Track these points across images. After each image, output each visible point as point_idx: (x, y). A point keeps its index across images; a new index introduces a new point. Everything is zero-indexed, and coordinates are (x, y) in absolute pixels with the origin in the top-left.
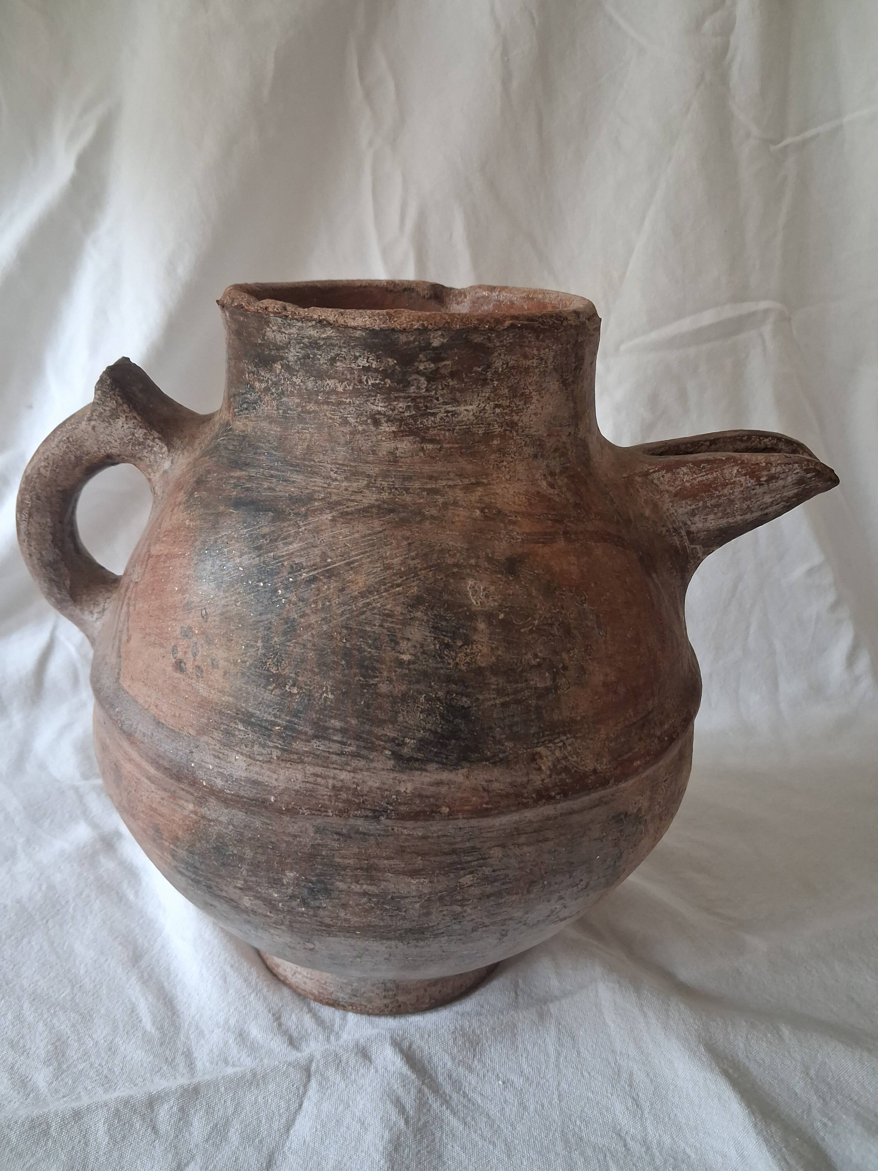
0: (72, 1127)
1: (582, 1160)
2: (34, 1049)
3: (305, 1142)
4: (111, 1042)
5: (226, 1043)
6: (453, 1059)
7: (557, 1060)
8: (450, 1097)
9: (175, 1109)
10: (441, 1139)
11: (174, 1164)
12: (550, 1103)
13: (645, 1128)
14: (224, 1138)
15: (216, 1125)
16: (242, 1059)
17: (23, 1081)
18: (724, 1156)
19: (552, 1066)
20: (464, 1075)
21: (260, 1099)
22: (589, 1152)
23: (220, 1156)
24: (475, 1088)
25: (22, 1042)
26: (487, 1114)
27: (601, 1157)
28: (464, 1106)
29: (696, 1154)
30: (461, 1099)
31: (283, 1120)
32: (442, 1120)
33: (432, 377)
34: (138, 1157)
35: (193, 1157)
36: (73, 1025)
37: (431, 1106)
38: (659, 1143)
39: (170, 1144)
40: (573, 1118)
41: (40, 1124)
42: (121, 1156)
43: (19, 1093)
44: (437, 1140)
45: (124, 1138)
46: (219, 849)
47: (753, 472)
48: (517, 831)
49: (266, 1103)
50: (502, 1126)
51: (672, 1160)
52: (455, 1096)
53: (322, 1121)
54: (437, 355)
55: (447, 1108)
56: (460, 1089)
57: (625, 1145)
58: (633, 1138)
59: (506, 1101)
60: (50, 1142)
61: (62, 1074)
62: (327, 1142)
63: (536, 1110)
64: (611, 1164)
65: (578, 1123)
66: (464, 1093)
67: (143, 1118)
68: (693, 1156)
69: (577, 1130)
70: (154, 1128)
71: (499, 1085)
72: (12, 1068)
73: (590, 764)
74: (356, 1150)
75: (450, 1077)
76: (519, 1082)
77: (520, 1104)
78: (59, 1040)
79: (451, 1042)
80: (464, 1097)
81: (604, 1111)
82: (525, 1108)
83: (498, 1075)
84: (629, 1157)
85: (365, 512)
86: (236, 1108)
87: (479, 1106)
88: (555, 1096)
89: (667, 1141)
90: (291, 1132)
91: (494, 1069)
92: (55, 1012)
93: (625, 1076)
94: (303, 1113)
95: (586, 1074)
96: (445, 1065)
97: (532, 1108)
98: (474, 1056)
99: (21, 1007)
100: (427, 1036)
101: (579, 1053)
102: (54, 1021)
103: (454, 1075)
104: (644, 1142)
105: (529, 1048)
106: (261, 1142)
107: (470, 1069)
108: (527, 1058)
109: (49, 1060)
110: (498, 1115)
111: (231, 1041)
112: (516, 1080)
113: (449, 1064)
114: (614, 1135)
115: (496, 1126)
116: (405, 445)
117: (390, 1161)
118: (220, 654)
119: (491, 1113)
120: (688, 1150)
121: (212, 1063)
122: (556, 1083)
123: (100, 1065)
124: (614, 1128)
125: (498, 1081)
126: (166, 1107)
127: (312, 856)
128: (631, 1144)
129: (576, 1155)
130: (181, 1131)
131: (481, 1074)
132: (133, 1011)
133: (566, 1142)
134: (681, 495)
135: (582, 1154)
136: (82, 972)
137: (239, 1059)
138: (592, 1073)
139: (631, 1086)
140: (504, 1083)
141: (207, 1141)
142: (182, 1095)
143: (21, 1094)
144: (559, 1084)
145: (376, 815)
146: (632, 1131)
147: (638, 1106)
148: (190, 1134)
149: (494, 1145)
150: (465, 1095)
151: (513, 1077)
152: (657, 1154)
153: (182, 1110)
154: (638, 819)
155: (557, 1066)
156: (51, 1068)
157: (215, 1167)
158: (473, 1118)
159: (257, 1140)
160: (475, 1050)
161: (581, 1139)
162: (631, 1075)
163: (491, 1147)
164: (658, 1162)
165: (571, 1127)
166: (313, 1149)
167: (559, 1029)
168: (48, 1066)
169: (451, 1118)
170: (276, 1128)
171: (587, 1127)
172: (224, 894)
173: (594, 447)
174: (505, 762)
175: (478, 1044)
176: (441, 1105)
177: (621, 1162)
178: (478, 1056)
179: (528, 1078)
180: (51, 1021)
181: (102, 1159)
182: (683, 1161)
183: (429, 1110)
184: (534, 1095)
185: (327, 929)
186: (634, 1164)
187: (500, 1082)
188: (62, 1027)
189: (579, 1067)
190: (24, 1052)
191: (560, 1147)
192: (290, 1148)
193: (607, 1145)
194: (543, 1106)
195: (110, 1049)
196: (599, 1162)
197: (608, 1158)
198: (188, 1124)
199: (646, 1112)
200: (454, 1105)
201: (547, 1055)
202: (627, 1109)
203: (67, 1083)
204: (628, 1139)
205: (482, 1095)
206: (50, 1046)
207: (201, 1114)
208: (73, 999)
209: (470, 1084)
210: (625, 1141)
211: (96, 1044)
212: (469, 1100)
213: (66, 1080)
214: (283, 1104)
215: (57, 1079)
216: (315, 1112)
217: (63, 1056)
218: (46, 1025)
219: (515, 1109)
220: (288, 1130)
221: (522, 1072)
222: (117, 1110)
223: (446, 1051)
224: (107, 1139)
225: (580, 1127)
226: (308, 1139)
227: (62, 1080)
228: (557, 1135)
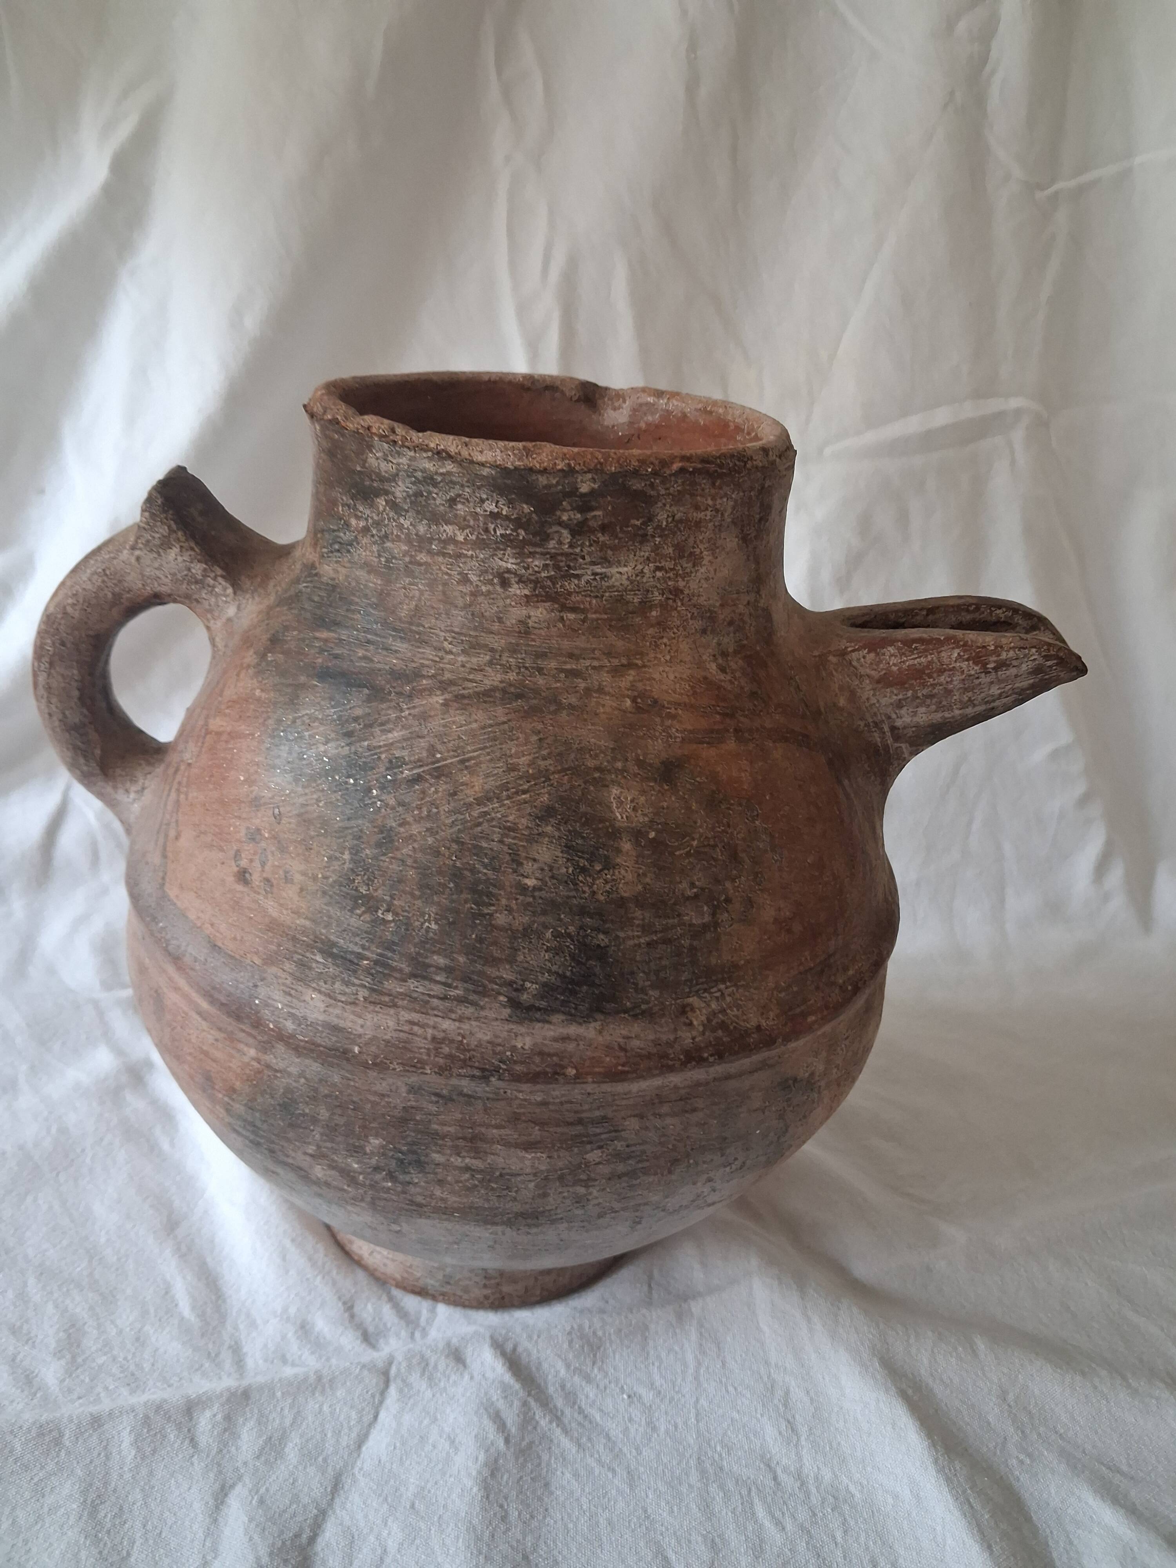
0: (91, 1436)
1: (721, 1494)
2: (40, 1337)
3: (380, 1461)
4: (140, 1331)
5: (284, 1337)
6: (568, 1366)
7: (697, 1371)
8: (562, 1413)
9: (219, 1417)
10: (548, 1464)
11: (217, 1486)
12: (685, 1423)
13: (800, 1458)
14: (280, 1454)
15: (270, 1438)
16: (303, 1358)
17: (27, 1376)
18: (896, 1497)
19: (690, 1378)
20: (581, 1386)
21: (325, 1408)
22: (730, 1485)
23: (274, 1477)
24: (594, 1402)
25: (25, 1327)
26: (607, 1435)
27: (744, 1492)
28: (579, 1424)
29: (861, 1492)
30: (576, 1415)
31: (354, 1435)
32: (551, 1441)
33: (578, 530)
34: (172, 1475)
35: (240, 1478)
36: (91, 1308)
37: (537, 1422)
38: (816, 1478)
39: (212, 1460)
40: (712, 1443)
41: (50, 1431)
42: (151, 1473)
43: (22, 1391)
44: (543, 1465)
45: (154, 1451)
46: (287, 1106)
47: (979, 657)
48: (659, 1098)
49: (332, 1413)
50: (625, 1450)
51: (831, 1499)
52: (568, 1411)
53: (402, 1437)
54: (585, 504)
55: (558, 1426)
56: (574, 1403)
57: (775, 1478)
58: (785, 1470)
59: (630, 1420)
60: (63, 1453)
61: (77, 1369)
62: (408, 1462)
63: (667, 1432)
64: (756, 1500)
65: (719, 1448)
66: (580, 1408)
67: (179, 1427)
68: (858, 1495)
69: (716, 1457)
70: (192, 1440)
71: (623, 1399)
72: (13, 1360)
73: (753, 1019)
74: (444, 1474)
75: (563, 1387)
76: (648, 1396)
77: (649, 1423)
78: (73, 1326)
79: (566, 1346)
80: (579, 1413)
81: (751, 1436)
82: (654, 1429)
83: (622, 1387)
84: (779, 1494)
85: (486, 696)
86: (295, 1419)
87: (597, 1425)
88: (692, 1415)
89: (827, 1475)
90: (364, 1449)
91: (617, 1381)
92: (68, 1290)
93: (779, 1393)
94: (378, 1426)
95: (731, 1389)
96: (557, 1372)
97: (662, 1429)
98: (594, 1363)
99: (25, 1285)
100: (535, 1337)
101: (724, 1364)
102: (67, 1302)
103: (568, 1385)
104: (799, 1475)
105: (663, 1355)
106: (325, 1460)
107: (588, 1379)
108: (659, 1368)
109: (60, 1351)
110: (621, 1436)
111: (290, 1335)
112: (644, 1394)
113: (563, 1372)
114: (762, 1466)
115: (617, 1450)
116: (539, 613)
117: (485, 1489)
118: (296, 866)
119: (612, 1433)
120: (852, 1488)
121: (266, 1361)
122: (694, 1399)
123: (125, 1359)
124: (763, 1456)
125: (623, 1394)
126: (208, 1414)
127: (404, 1120)
128: (782, 1476)
129: (713, 1488)
130: (226, 1445)
131: (602, 1386)
132: (167, 1293)
133: (703, 1472)
134: (885, 681)
135: (722, 1487)
136: (103, 1240)
137: (300, 1357)
138: (739, 1389)
139: (785, 1405)
140: (629, 1397)
141: (258, 1457)
142: (228, 1400)
143: (26, 1393)
144: (697, 1401)
145: (485, 1075)
146: (785, 1461)
147: (793, 1430)
148: (237, 1450)
149: (614, 1471)
150: (581, 1411)
151: (642, 1391)
152: (814, 1490)
153: (228, 1418)
154: (810, 1085)
155: (696, 1378)
156: (63, 1362)
157: (267, 1490)
158: (590, 1439)
159: (320, 1459)
160: (595, 1356)
161: (721, 1469)
162: (787, 1393)
163: (610, 1475)
164: (813, 1499)
165: (710, 1454)
166: (390, 1471)
167: (701, 1334)
168: (59, 1359)
169: (562, 1438)
170: (344, 1444)
171: (729, 1454)
172: (290, 1161)
173: (779, 616)
174: (648, 1015)
175: (599, 1348)
176: (551, 1422)
177: (769, 1499)
178: (599, 1363)
179: (660, 1392)
180: (63, 1302)
181: (128, 1476)
182: (845, 1501)
183: (535, 1428)
184: (666, 1414)
185: (417, 1209)
186: (784, 1503)
187: (625, 1396)
188: (78, 1310)
189: (724, 1380)
190: (28, 1340)
191: (694, 1477)
192: (361, 1469)
193: (752, 1477)
194: (676, 1427)
195: (138, 1339)
196: (742, 1497)
197: (753, 1494)
198: (236, 1436)
199: (803, 1438)
200: (566, 1421)
201: (685, 1365)
202: (780, 1433)
203: (83, 1381)
204: (779, 1471)
205: (601, 1410)
206: (61, 1334)
207: (251, 1423)
208: (91, 1275)
209: (587, 1397)
210: (775, 1473)
211: (120, 1332)
212: (586, 1417)
213: (82, 1377)
214: (354, 1415)
215: (70, 1376)
216: (394, 1425)
217: (78, 1346)
218: (56, 1307)
219: (641, 1430)
220: (359, 1447)
221: (652, 1385)
222: (147, 1417)
223: (559, 1356)
224: (133, 1452)
225: (720, 1455)
226: (384, 1459)
227: (78, 1377)
228: (692, 1463)
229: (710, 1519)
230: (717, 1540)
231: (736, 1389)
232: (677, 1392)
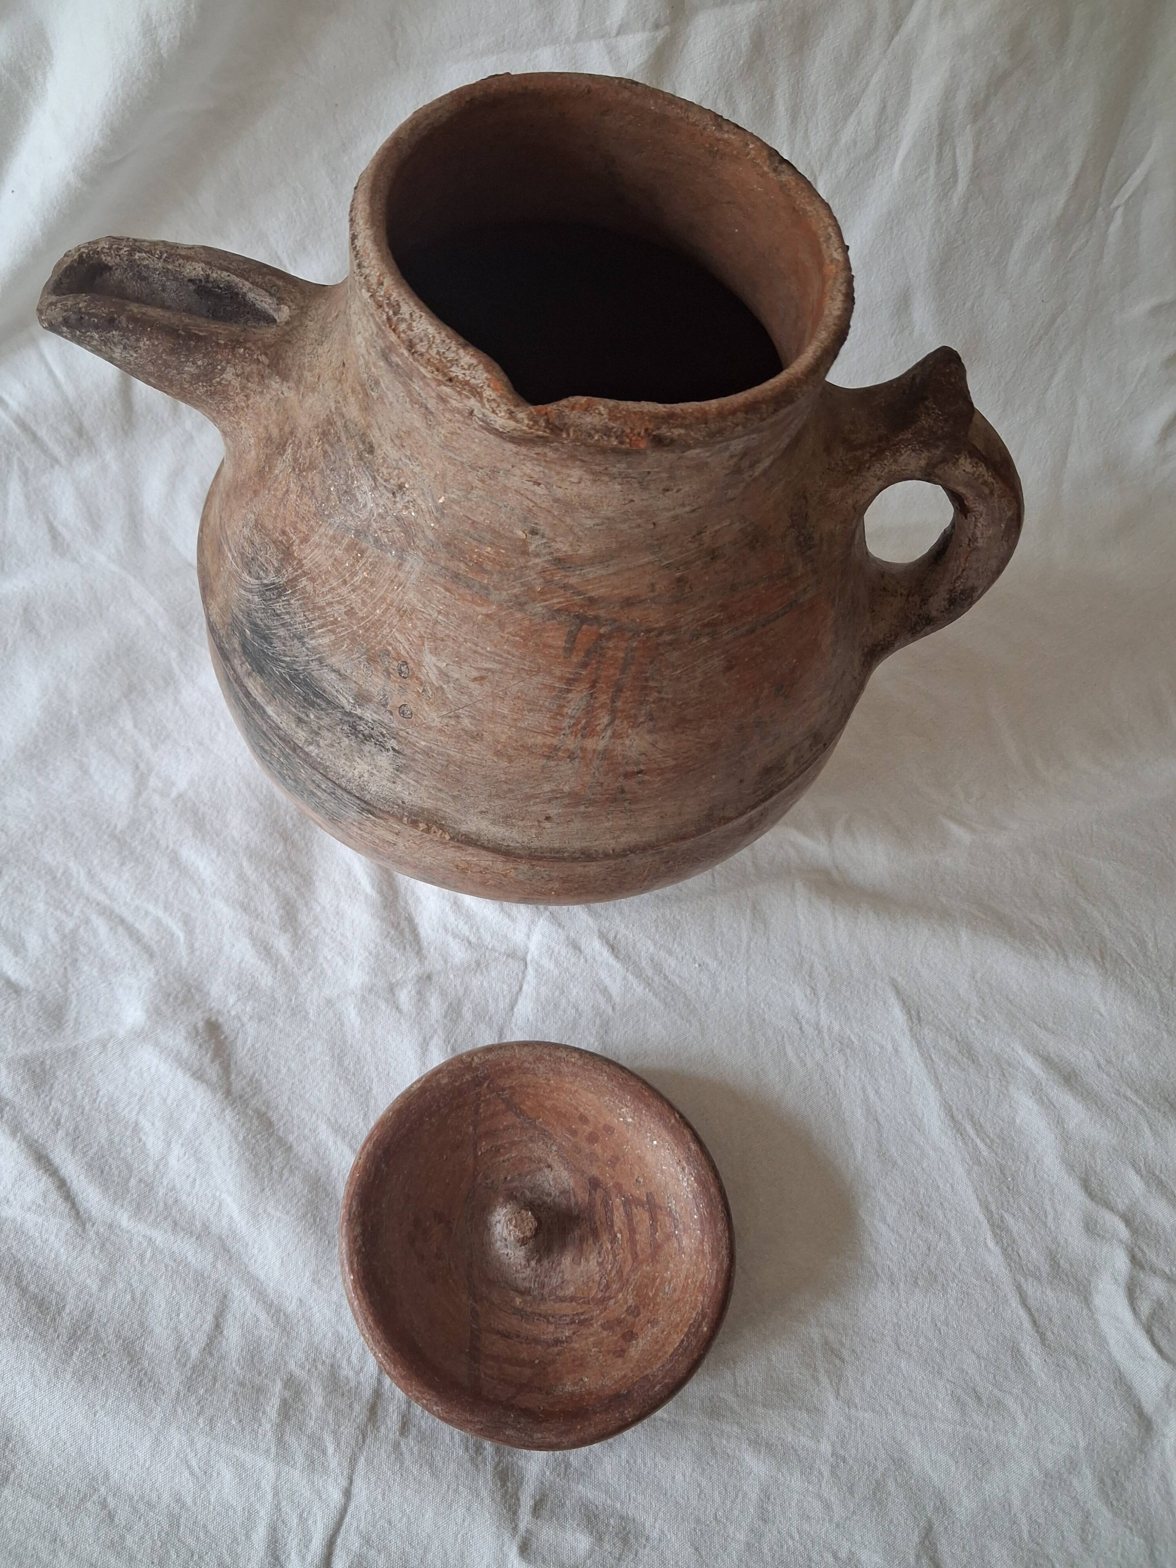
2: (266, 913)
3: (529, 1020)
4: (337, 907)
5: (443, 911)
6: (655, 945)
7: (749, 946)
8: (653, 981)
9: (413, 992)
10: (645, 1020)
11: (420, 1039)
12: (739, 986)
13: (819, 1015)
14: (459, 1014)
15: (451, 1004)
16: (460, 927)
17: (265, 948)
18: (882, 1047)
19: (743, 951)
20: (665, 958)
21: (485, 984)
22: (770, 1033)
23: (458, 1031)
24: (675, 970)
25: (252, 904)
26: (685, 995)
27: (780, 1039)
28: (665, 987)
29: (859, 1040)
30: (662, 981)
31: (507, 1001)
32: (646, 1002)
34: (388, 1033)
35: (435, 1031)
36: (297, 889)
37: (635, 990)
38: (829, 1029)
39: (414, 1021)
40: (758, 1001)
41: (300, 1012)
42: (374, 1033)
44: (642, 1021)
45: (373, 1018)
49: (490, 987)
50: (697, 1006)
51: (839, 1044)
52: (656, 978)
53: (542, 1003)
55: (650, 991)
56: (661, 972)
57: (801, 1028)
58: (807, 1022)
59: (701, 983)
62: (548, 1022)
63: (726, 992)
65: (762, 1005)
66: (664, 975)
67: (387, 1001)
68: (856, 1042)
69: (761, 1011)
70: (397, 1008)
71: (695, 967)
76: (713, 965)
77: (714, 986)
78: (288, 903)
79: (653, 930)
81: (785, 996)
82: (718, 990)
83: (695, 957)
84: (803, 1039)
86: (465, 991)
87: (678, 987)
88: (744, 980)
89: (836, 1027)
90: (515, 1010)
91: (691, 954)
92: (276, 871)
93: (806, 967)
94: (523, 994)
95: (772, 960)
96: (648, 949)
97: (723, 990)
98: (674, 940)
99: (241, 867)
100: (631, 926)
101: (768, 940)
102: (278, 882)
104: (818, 1028)
105: (725, 931)
106: (490, 1018)
107: (670, 952)
108: (722, 941)
109: (283, 926)
110: (694, 996)
111: (447, 909)
112: (710, 963)
113: (652, 949)
114: (792, 1018)
115: (692, 1006)
119: (688, 994)
120: (852, 1037)
121: (433, 930)
122: (745, 968)
123: (332, 930)
124: (793, 1012)
125: (695, 963)
126: (405, 991)
128: (805, 1027)
130: (421, 1009)
131: (680, 956)
132: (349, 874)
133: (751, 1023)
136: (290, 825)
137: (457, 926)
138: (778, 961)
139: (810, 976)
140: (700, 965)
141: (445, 1017)
142: (418, 982)
144: (748, 969)
146: (807, 1015)
147: (815, 994)
148: (430, 1012)
149: (690, 1022)
150: (666, 977)
151: (708, 960)
152: (827, 1037)
153: (419, 993)
155: (747, 951)
156: (289, 935)
157: (455, 1040)
158: (673, 999)
159: (487, 1018)
160: (675, 934)
161: (764, 1020)
162: (812, 967)
163: (688, 1026)
164: (826, 1044)
165: (756, 1009)
166: (536, 1026)
167: (754, 914)
168: (285, 932)
169: (653, 999)
170: (502, 1007)
171: (770, 1010)
175: (678, 928)
176: (644, 989)
177: (796, 1043)
178: (678, 939)
179: (721, 961)
180: (274, 882)
181: (358, 1036)
182: (848, 1046)
184: (726, 979)
186: (807, 1046)
187: (697, 965)
188: (288, 889)
189: (767, 953)
190: (257, 916)
192: (516, 1024)
193: (785, 1026)
194: (733, 989)
195: (338, 913)
196: (778, 1042)
197: (785, 1039)
198: (427, 1004)
199: (822, 1000)
201: (740, 939)
202: (806, 996)
203: (307, 952)
204: (804, 1023)
205: (680, 976)
206: (281, 911)
207: (436, 995)
208: (289, 858)
209: (670, 966)
210: (801, 1023)
211: (324, 908)
212: (669, 982)
213: (306, 948)
214: (505, 987)
215: (297, 947)
216: (535, 994)
217: (296, 921)
218: (271, 886)
219: (708, 991)
220: (512, 1009)
221: (716, 955)
222: (363, 997)
223: (649, 938)
224: (359, 1020)
225: (763, 1010)
226: (531, 1018)
227: (303, 948)
228: (744, 1016)
229: (755, 1057)
230: (760, 1073)
231: (775, 961)
232: (733, 962)
